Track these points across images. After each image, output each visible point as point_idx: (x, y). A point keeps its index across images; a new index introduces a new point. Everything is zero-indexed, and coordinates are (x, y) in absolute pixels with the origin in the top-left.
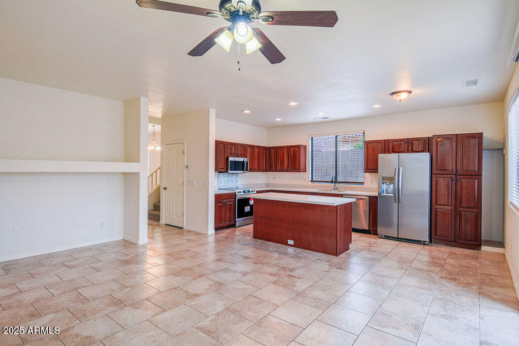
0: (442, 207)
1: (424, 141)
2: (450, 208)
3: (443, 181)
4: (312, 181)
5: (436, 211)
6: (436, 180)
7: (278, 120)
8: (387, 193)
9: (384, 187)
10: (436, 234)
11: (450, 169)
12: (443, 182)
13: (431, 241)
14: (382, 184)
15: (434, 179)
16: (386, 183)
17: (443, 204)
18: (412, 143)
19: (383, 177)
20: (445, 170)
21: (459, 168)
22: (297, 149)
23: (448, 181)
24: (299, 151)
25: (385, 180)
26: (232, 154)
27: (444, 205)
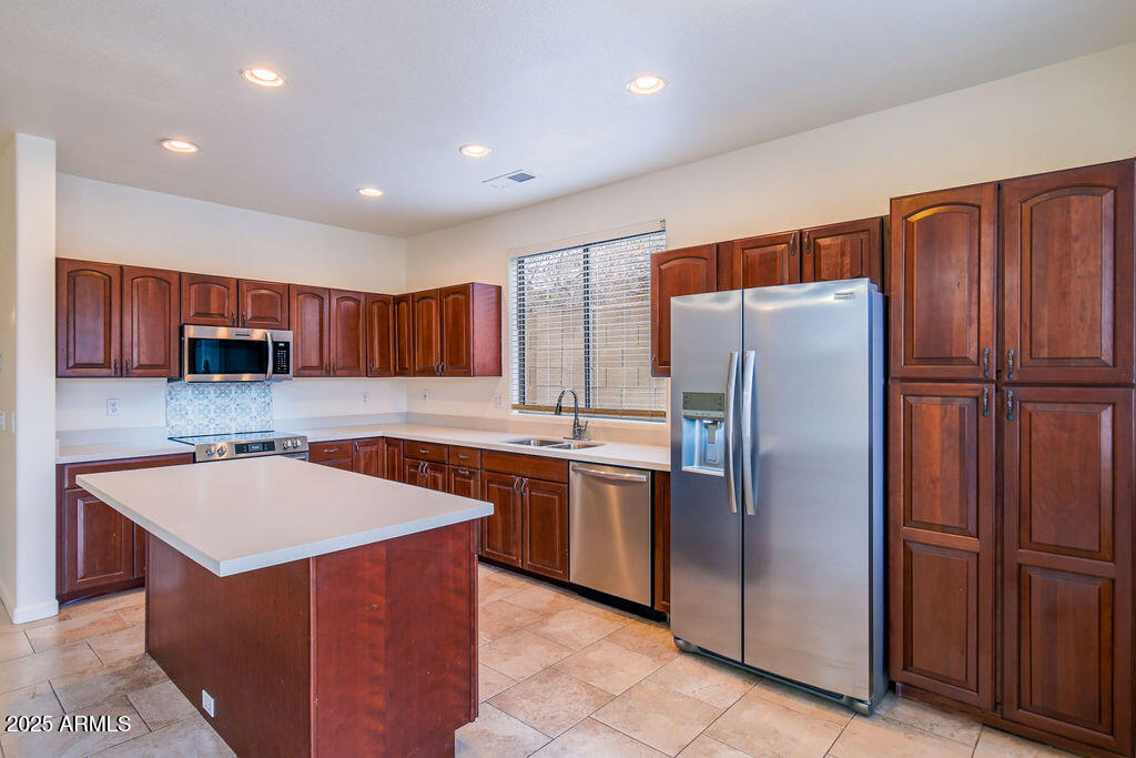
0: (936, 537)
1: (863, 236)
2: (972, 543)
3: (936, 411)
4: (522, 406)
5: (908, 554)
6: (908, 408)
7: (371, 192)
8: (704, 461)
9: (694, 434)
10: (908, 664)
11: (972, 354)
12: (937, 416)
13: (891, 687)
14: (685, 424)
15: (899, 401)
16: (701, 419)
17: (939, 521)
18: (817, 247)
19: (686, 395)
20: (948, 360)
21: (1012, 348)
22: (462, 297)
23: (962, 410)
24: (467, 304)
25: (695, 403)
26: (208, 315)
27: (945, 529)
